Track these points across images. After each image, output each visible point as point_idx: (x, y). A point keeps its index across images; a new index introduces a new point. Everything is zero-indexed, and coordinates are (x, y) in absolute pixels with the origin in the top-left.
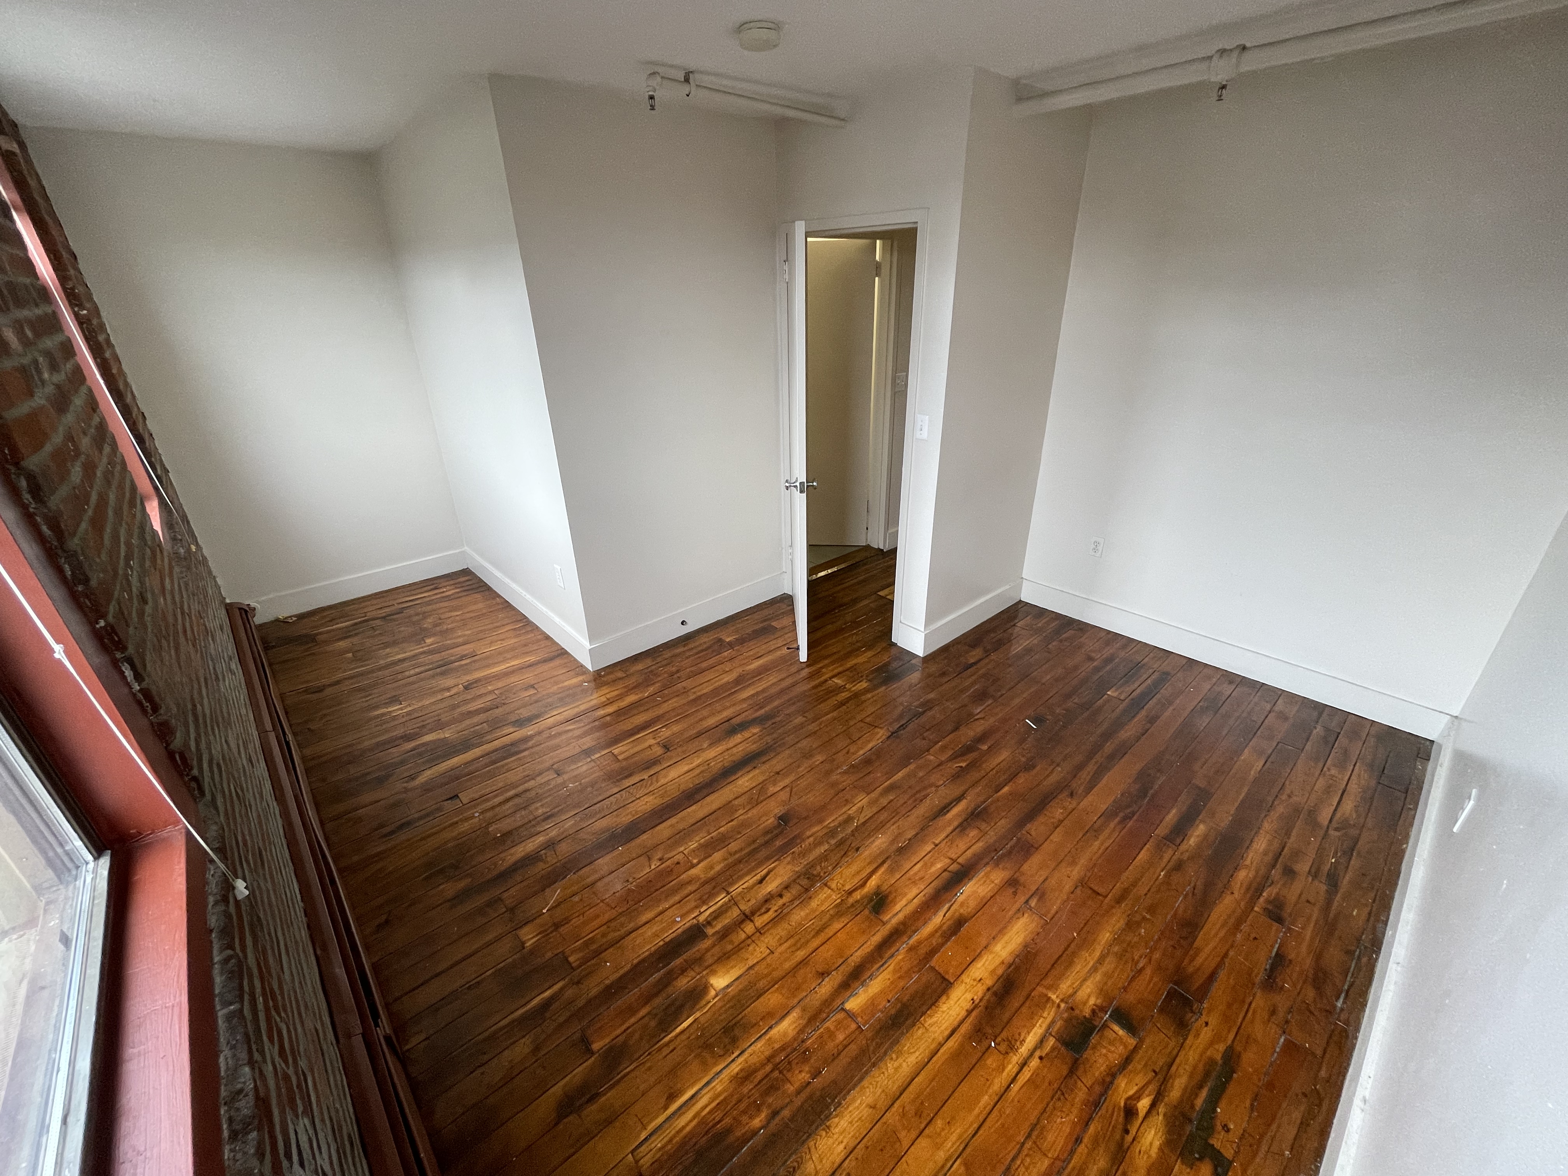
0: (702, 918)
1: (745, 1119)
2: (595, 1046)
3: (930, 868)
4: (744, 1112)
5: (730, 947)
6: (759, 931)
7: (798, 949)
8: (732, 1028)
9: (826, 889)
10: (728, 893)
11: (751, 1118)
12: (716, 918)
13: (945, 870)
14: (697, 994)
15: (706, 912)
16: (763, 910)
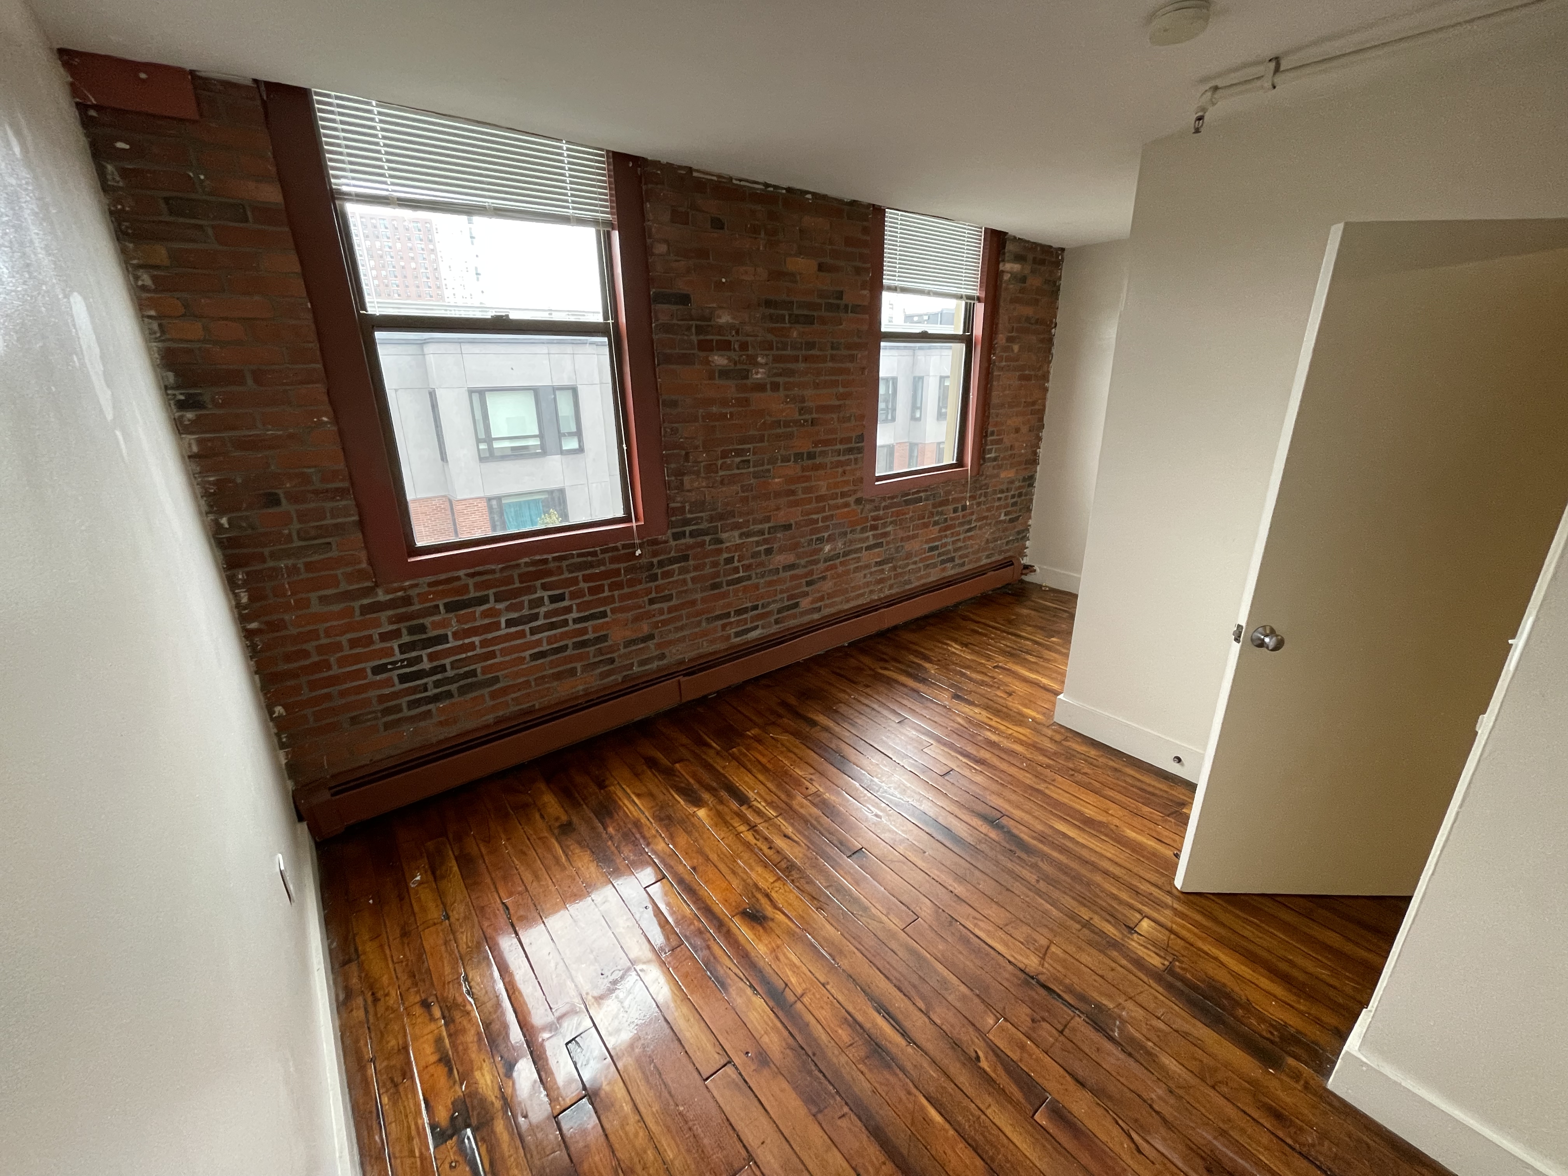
0: (755, 803)
1: (614, 824)
2: (677, 765)
3: (790, 970)
4: (618, 824)
5: (728, 818)
6: (738, 835)
7: (718, 856)
8: (670, 819)
9: (774, 879)
10: (776, 817)
11: (614, 827)
12: (754, 811)
13: (786, 985)
14: (698, 802)
15: (761, 805)
16: (757, 837)
